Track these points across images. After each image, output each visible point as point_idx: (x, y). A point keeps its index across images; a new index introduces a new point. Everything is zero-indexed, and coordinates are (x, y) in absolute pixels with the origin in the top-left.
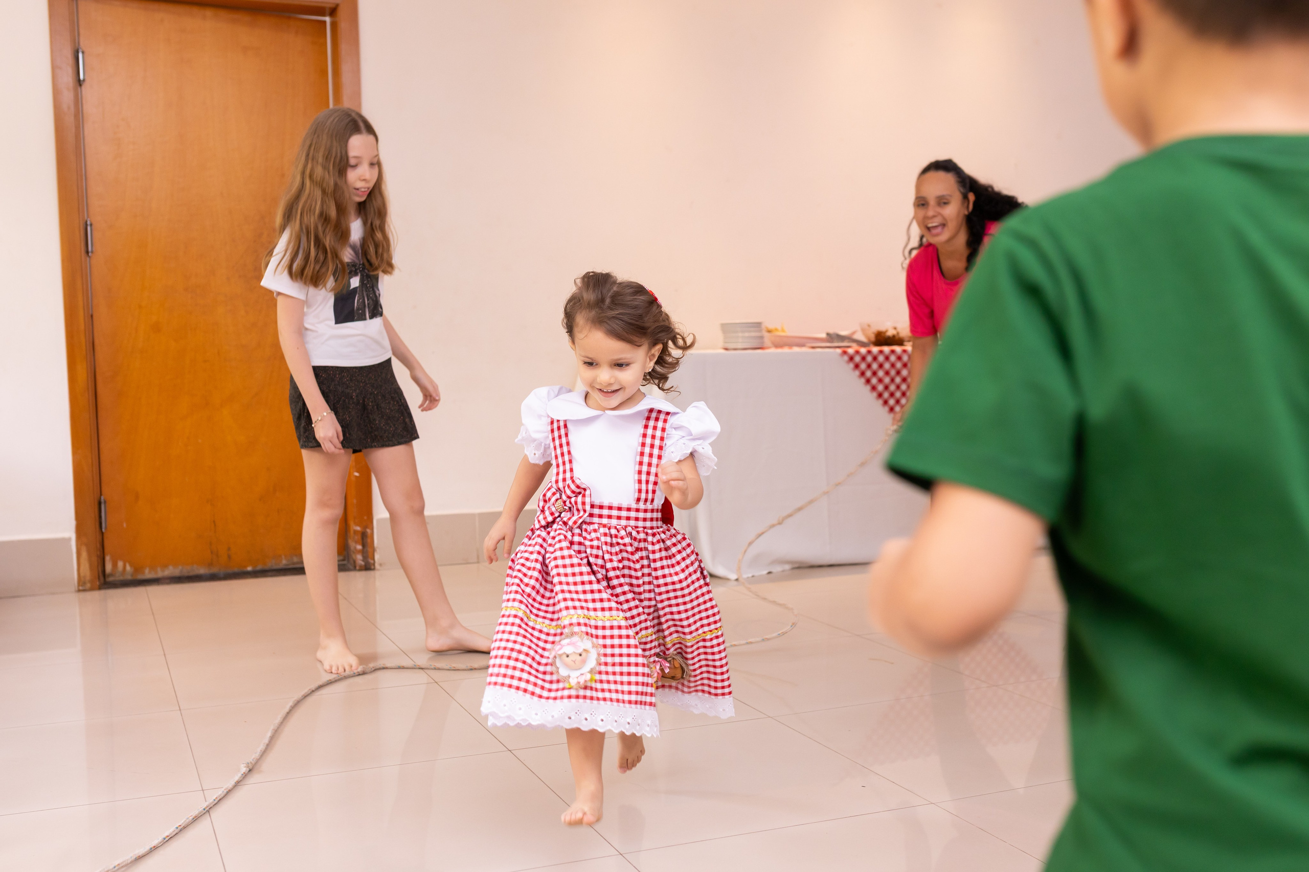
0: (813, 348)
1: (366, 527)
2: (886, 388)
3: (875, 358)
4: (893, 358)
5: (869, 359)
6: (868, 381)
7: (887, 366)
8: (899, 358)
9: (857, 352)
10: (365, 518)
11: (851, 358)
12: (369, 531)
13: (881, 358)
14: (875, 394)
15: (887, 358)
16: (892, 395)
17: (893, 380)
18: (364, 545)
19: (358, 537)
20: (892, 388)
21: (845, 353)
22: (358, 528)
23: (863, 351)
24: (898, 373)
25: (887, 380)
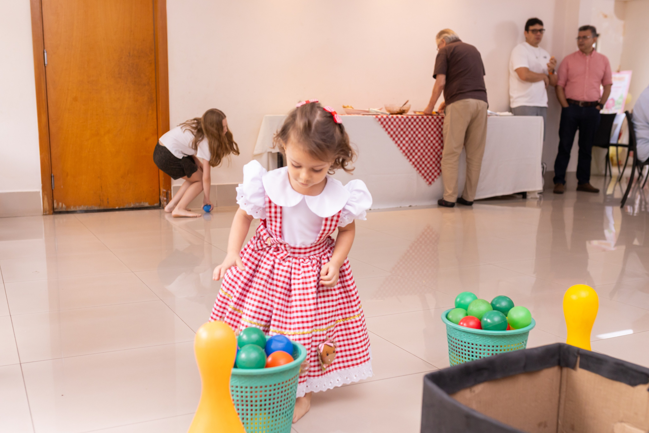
0: (363, 115)
1: (168, 190)
2: (394, 133)
3: (390, 120)
4: (397, 120)
5: (387, 120)
6: (387, 130)
7: (395, 123)
8: (400, 120)
9: (382, 117)
10: (168, 186)
11: (380, 120)
12: (169, 192)
13: (392, 120)
14: (389, 135)
15: (395, 120)
16: (397, 136)
17: (397, 130)
18: (167, 198)
19: (164, 194)
20: (397, 133)
21: (377, 117)
22: (165, 190)
23: (385, 116)
24: (399, 126)
25: (395, 129)
